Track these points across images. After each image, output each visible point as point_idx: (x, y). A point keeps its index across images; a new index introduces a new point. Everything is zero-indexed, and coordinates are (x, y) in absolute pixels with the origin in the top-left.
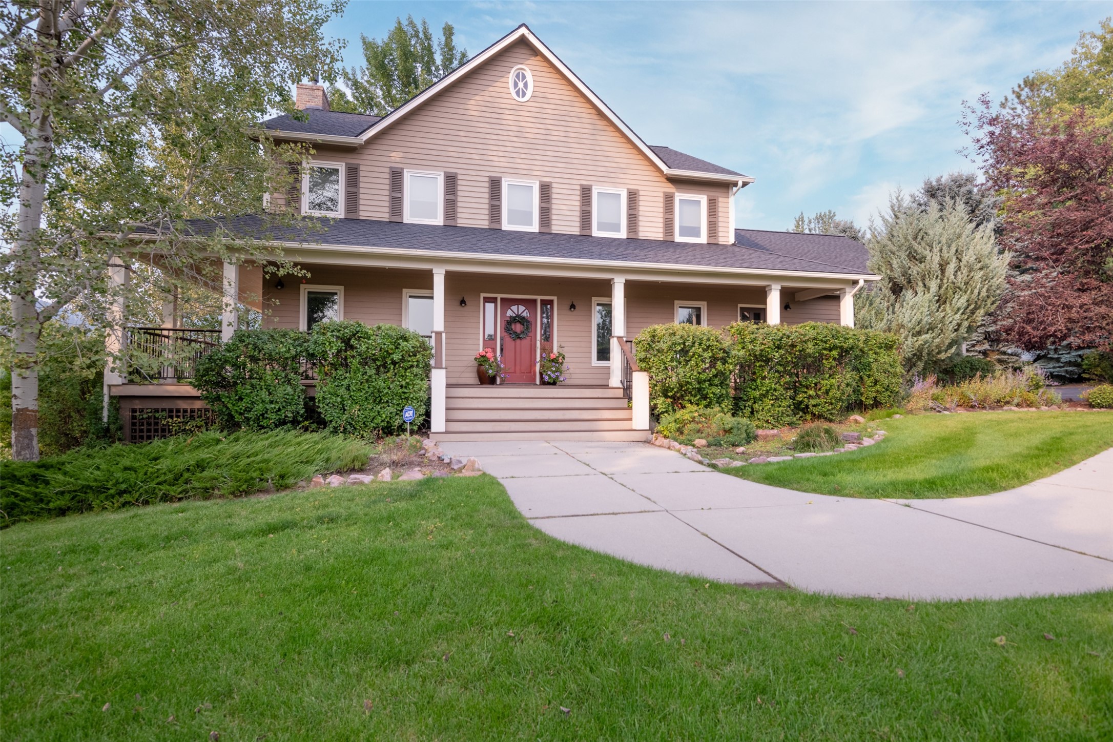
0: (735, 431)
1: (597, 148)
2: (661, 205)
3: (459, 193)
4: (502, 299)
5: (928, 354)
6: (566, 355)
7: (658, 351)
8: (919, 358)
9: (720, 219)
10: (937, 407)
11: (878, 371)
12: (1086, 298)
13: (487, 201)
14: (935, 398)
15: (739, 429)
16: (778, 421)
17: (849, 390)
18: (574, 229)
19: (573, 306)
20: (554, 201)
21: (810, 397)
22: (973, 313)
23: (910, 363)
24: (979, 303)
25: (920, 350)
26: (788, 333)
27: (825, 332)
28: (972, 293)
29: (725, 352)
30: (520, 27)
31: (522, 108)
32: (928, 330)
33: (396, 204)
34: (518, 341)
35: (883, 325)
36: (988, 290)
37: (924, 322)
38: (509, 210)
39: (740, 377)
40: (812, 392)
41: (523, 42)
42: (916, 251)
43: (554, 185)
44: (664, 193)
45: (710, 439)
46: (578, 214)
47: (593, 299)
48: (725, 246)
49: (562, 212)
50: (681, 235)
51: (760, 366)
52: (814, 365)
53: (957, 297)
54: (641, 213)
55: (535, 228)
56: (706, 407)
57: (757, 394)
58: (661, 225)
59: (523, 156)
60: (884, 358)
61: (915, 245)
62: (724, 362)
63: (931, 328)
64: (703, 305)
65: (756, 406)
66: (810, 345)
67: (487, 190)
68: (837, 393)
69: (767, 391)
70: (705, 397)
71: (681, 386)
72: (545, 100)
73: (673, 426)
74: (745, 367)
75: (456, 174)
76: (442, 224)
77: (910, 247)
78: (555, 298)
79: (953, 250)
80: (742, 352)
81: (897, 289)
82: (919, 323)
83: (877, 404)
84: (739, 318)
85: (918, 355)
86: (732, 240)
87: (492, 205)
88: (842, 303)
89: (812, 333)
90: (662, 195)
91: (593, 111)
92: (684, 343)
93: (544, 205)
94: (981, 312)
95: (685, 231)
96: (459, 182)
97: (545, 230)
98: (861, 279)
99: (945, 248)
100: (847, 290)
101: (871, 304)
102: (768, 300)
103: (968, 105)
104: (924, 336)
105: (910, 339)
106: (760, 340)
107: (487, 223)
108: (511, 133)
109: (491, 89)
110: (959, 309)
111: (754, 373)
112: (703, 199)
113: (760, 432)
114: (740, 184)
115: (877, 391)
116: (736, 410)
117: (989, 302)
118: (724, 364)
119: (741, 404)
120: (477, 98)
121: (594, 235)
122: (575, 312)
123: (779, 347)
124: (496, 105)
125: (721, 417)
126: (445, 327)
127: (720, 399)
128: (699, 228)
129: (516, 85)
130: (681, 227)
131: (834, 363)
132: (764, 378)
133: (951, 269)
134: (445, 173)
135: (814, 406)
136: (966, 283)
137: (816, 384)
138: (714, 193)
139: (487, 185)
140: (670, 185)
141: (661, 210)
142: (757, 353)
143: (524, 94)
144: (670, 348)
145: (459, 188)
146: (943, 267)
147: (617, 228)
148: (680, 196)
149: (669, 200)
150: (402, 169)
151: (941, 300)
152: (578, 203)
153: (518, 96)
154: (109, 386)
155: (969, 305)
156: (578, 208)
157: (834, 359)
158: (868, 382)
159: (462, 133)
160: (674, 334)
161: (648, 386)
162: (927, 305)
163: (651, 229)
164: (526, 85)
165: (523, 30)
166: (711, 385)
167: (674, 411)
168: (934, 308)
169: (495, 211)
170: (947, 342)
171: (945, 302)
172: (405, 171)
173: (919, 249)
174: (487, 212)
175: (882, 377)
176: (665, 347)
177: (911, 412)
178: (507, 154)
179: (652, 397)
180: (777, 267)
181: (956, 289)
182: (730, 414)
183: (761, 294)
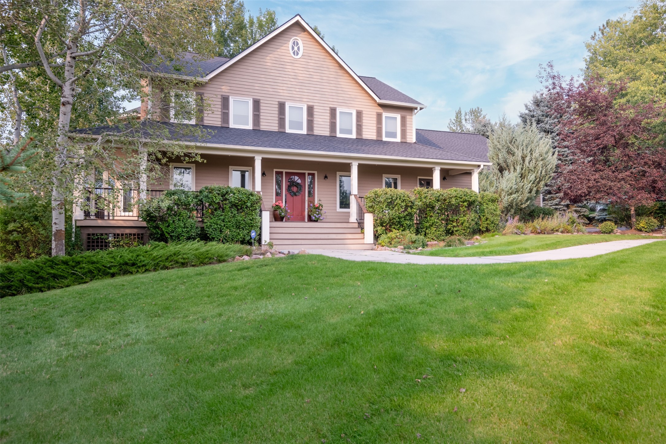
0: (417, 242)
1: (339, 86)
2: (375, 119)
3: (261, 111)
4: (286, 173)
5: (516, 205)
6: (324, 205)
7: (379, 202)
8: (512, 207)
9: (408, 128)
10: (519, 232)
11: (488, 213)
12: (597, 176)
13: (277, 116)
14: (518, 228)
15: (419, 241)
16: (438, 239)
17: (473, 223)
18: (326, 132)
19: (326, 177)
20: (315, 116)
21: (454, 227)
22: (539, 183)
23: (507, 210)
24: (541, 178)
25: (512, 203)
26: (442, 193)
27: (461, 193)
28: (538, 172)
29: (412, 203)
30: (296, 16)
31: (296, 62)
32: (516, 192)
33: (225, 116)
34: (295, 197)
35: (493, 189)
36: (546, 172)
37: (513, 188)
38: (290, 121)
39: (419, 217)
40: (455, 224)
41: (297, 24)
42: (511, 150)
43: (315, 107)
44: (377, 112)
45: (405, 245)
46: (329, 124)
47: (338, 173)
48: (410, 144)
49: (319, 123)
50: (386, 137)
51: (429, 210)
52: (456, 210)
53: (530, 175)
54: (364, 124)
55: (304, 131)
56: (402, 231)
57: (428, 224)
58: (375, 131)
59: (297, 90)
60: (491, 206)
61: (511, 147)
62: (412, 208)
63: (517, 191)
64: (398, 177)
65: (427, 231)
66: (453, 200)
67: (277, 109)
68: (467, 224)
69: (433, 223)
70: (402, 226)
71: (390, 220)
72: (310, 58)
73: (387, 240)
74: (422, 211)
75: (260, 99)
76: (251, 128)
77: (508, 147)
78: (316, 172)
79: (529, 149)
80: (420, 203)
81: (501, 170)
82: (511, 188)
83: (488, 230)
84: (418, 185)
85: (511, 205)
86: (414, 140)
87: (280, 118)
88: (473, 177)
89: (454, 194)
90: (375, 113)
91: (337, 65)
92: (392, 198)
93: (309, 118)
94: (542, 183)
95: (389, 134)
96: (261, 104)
97: (310, 133)
98: (482, 164)
99: (525, 149)
100: (475, 170)
101: (487, 178)
102: (434, 175)
103: (542, 66)
104: (513, 195)
105: (506, 197)
106: (429, 197)
107: (277, 128)
108: (290, 77)
109: (279, 50)
110: (531, 181)
111: (426, 214)
112: (398, 116)
113: (429, 243)
114: (419, 109)
115: (488, 224)
116: (417, 232)
117: (547, 178)
118: (411, 209)
119: (420, 230)
120: (271, 55)
121: (338, 136)
122: (327, 180)
123: (438, 201)
124: (282, 60)
125: (410, 235)
126: (262, 189)
127: (409, 227)
128: (396, 133)
129: (293, 48)
130: (386, 132)
131: (465, 209)
132: (431, 216)
133: (527, 159)
134: (253, 99)
135: (456, 231)
136: (535, 168)
137: (457, 220)
138: (404, 113)
139: (277, 106)
140: (380, 108)
141: (375, 122)
142: (428, 203)
143: (298, 54)
144: (385, 201)
145: (261, 108)
146: (523, 159)
147: (350, 132)
148: (386, 114)
149: (379, 116)
150: (229, 96)
151: (522, 176)
152: (329, 118)
153: (294, 55)
154: (76, 221)
155: (536, 179)
156: (329, 121)
157: (466, 207)
158: (483, 219)
159: (263, 76)
160: (386, 193)
161: (372, 220)
162: (515, 179)
163: (369, 133)
164: (299, 48)
165: (298, 18)
166: (405, 220)
167: (386, 233)
168: (518, 180)
169: (282, 121)
170: (526, 198)
171: (524, 178)
172: (230, 97)
173: (513, 149)
174: (277, 122)
175: (489, 216)
176: (382, 200)
177: (505, 234)
178: (288, 89)
179: (375, 227)
180: (438, 157)
181: (530, 170)
182: (414, 234)
183: (429, 172)
